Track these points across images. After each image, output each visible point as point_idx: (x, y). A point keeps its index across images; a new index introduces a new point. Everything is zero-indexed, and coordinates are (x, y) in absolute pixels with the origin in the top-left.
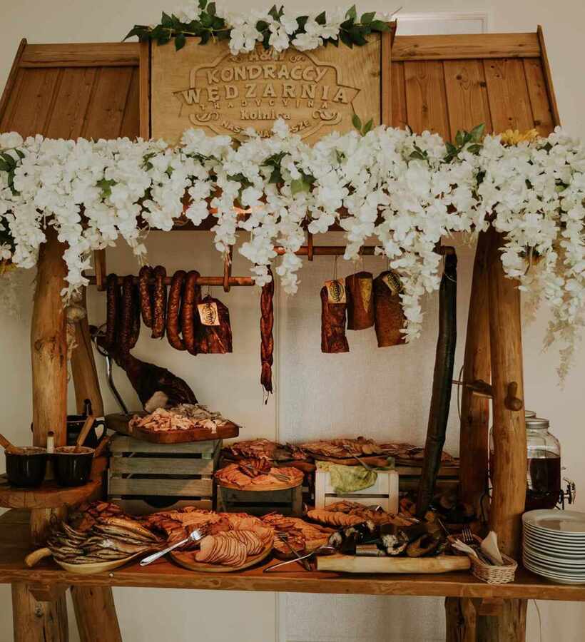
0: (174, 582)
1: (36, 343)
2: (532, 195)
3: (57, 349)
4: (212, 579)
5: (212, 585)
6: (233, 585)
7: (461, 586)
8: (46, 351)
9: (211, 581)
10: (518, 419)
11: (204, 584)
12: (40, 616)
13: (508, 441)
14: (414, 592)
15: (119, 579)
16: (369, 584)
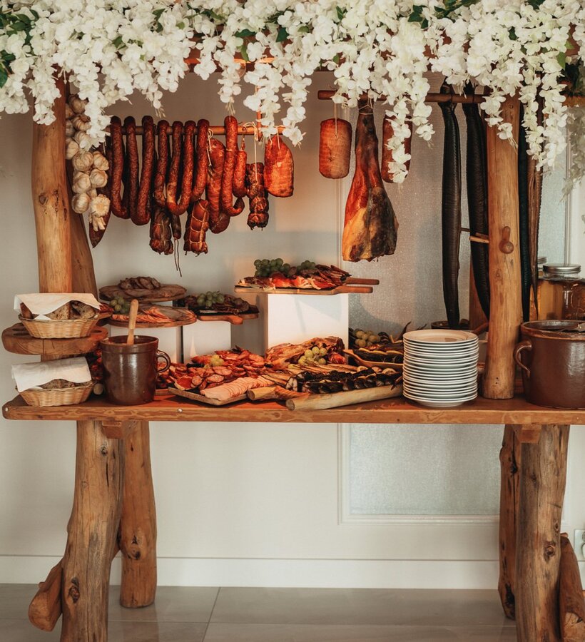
0: (238, 416)
1: (40, 197)
2: (516, 46)
3: (60, 202)
4: (273, 412)
5: (273, 418)
6: (294, 417)
7: (502, 414)
8: (50, 206)
9: (273, 414)
10: (512, 262)
11: (267, 416)
12: (104, 454)
13: (502, 284)
14: (460, 420)
15: (187, 414)
16: (418, 413)
